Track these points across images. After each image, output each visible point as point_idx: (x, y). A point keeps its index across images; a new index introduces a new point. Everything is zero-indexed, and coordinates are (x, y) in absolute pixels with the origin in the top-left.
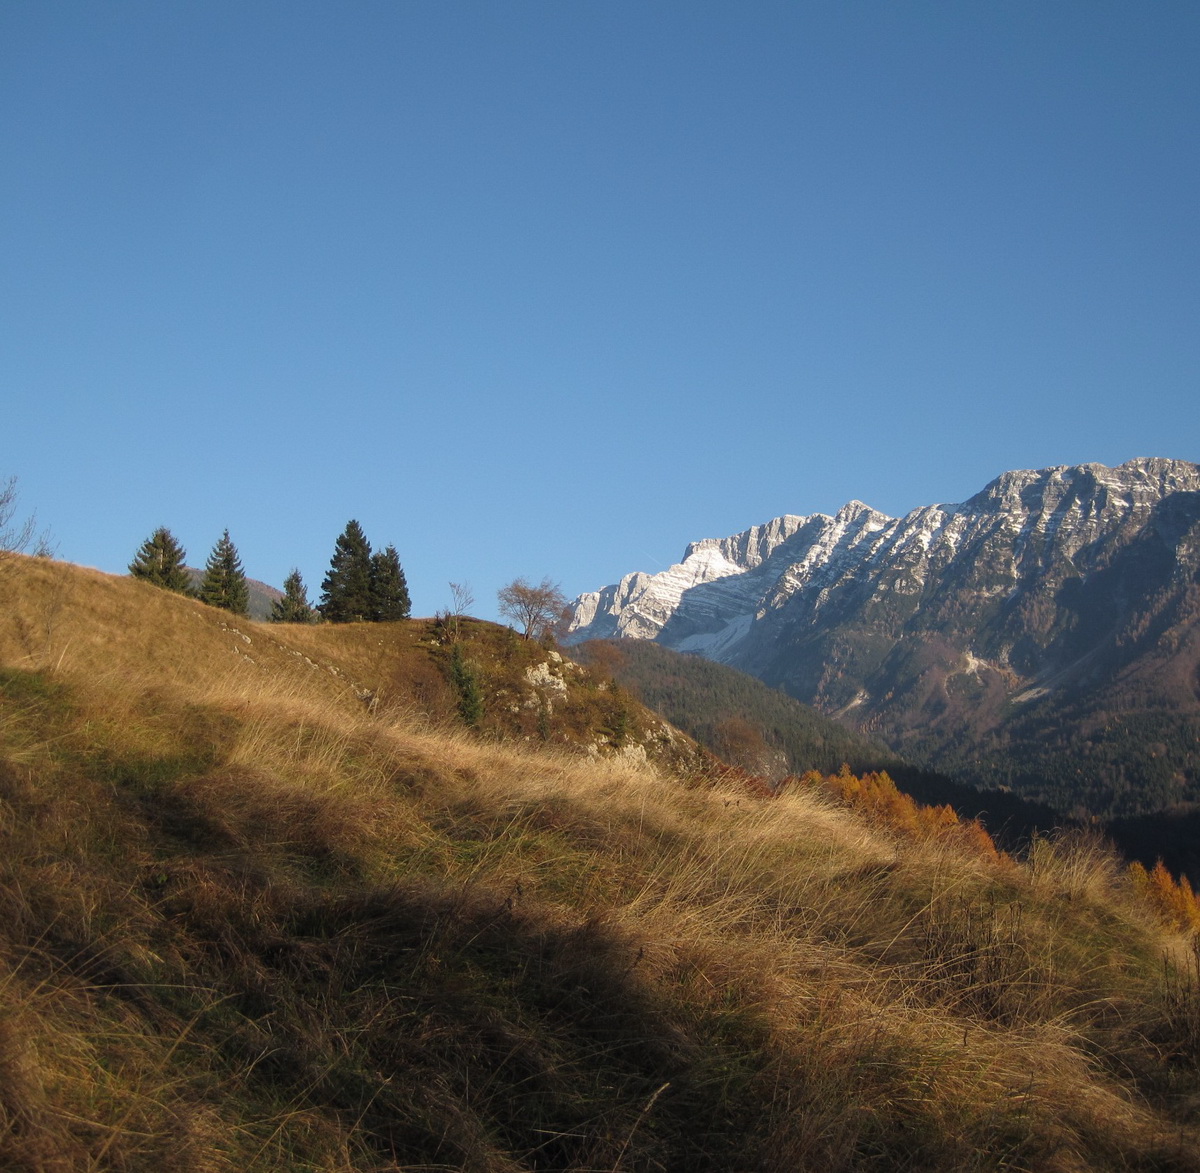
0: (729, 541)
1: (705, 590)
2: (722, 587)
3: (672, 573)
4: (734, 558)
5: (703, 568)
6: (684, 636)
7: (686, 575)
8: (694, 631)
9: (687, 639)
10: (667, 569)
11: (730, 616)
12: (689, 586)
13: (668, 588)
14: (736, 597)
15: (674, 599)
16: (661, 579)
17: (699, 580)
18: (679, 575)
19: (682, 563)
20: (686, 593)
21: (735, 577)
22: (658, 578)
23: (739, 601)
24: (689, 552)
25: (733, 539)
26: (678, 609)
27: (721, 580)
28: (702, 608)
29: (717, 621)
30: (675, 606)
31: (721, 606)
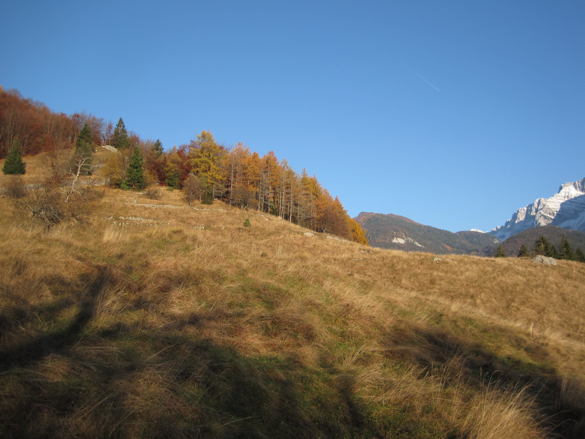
0: (577, 182)
1: (569, 203)
2: (576, 201)
3: (555, 197)
4: (579, 189)
5: (567, 194)
6: (562, 221)
7: (561, 198)
8: (566, 219)
9: (564, 223)
10: (553, 196)
11: (581, 212)
12: (562, 201)
13: (554, 203)
14: (582, 204)
15: (557, 207)
16: (551, 200)
17: (566, 199)
18: (558, 198)
19: (559, 193)
20: (562, 204)
21: (581, 196)
22: (550, 200)
23: (583, 206)
24: (561, 188)
25: (578, 182)
26: (559, 211)
27: (576, 198)
28: (569, 210)
29: (575, 215)
30: (558, 210)
31: (576, 209)
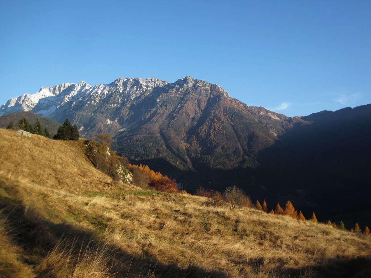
0: (51, 88)
1: (44, 99)
2: (49, 99)
3: (36, 95)
4: (52, 92)
5: (44, 94)
6: (38, 110)
7: (40, 95)
8: (41, 109)
9: (39, 111)
10: (35, 94)
11: (50, 107)
12: (41, 98)
13: (35, 98)
14: (52, 102)
15: (36, 101)
16: (33, 96)
17: (43, 97)
18: (38, 95)
19: (39, 92)
20: (40, 100)
21: (52, 97)
22: (33, 95)
23: (52, 103)
24: (41, 90)
25: (52, 88)
26: (38, 104)
27: (49, 97)
28: (43, 104)
29: (47, 107)
30: (37, 103)
31: (48, 104)
